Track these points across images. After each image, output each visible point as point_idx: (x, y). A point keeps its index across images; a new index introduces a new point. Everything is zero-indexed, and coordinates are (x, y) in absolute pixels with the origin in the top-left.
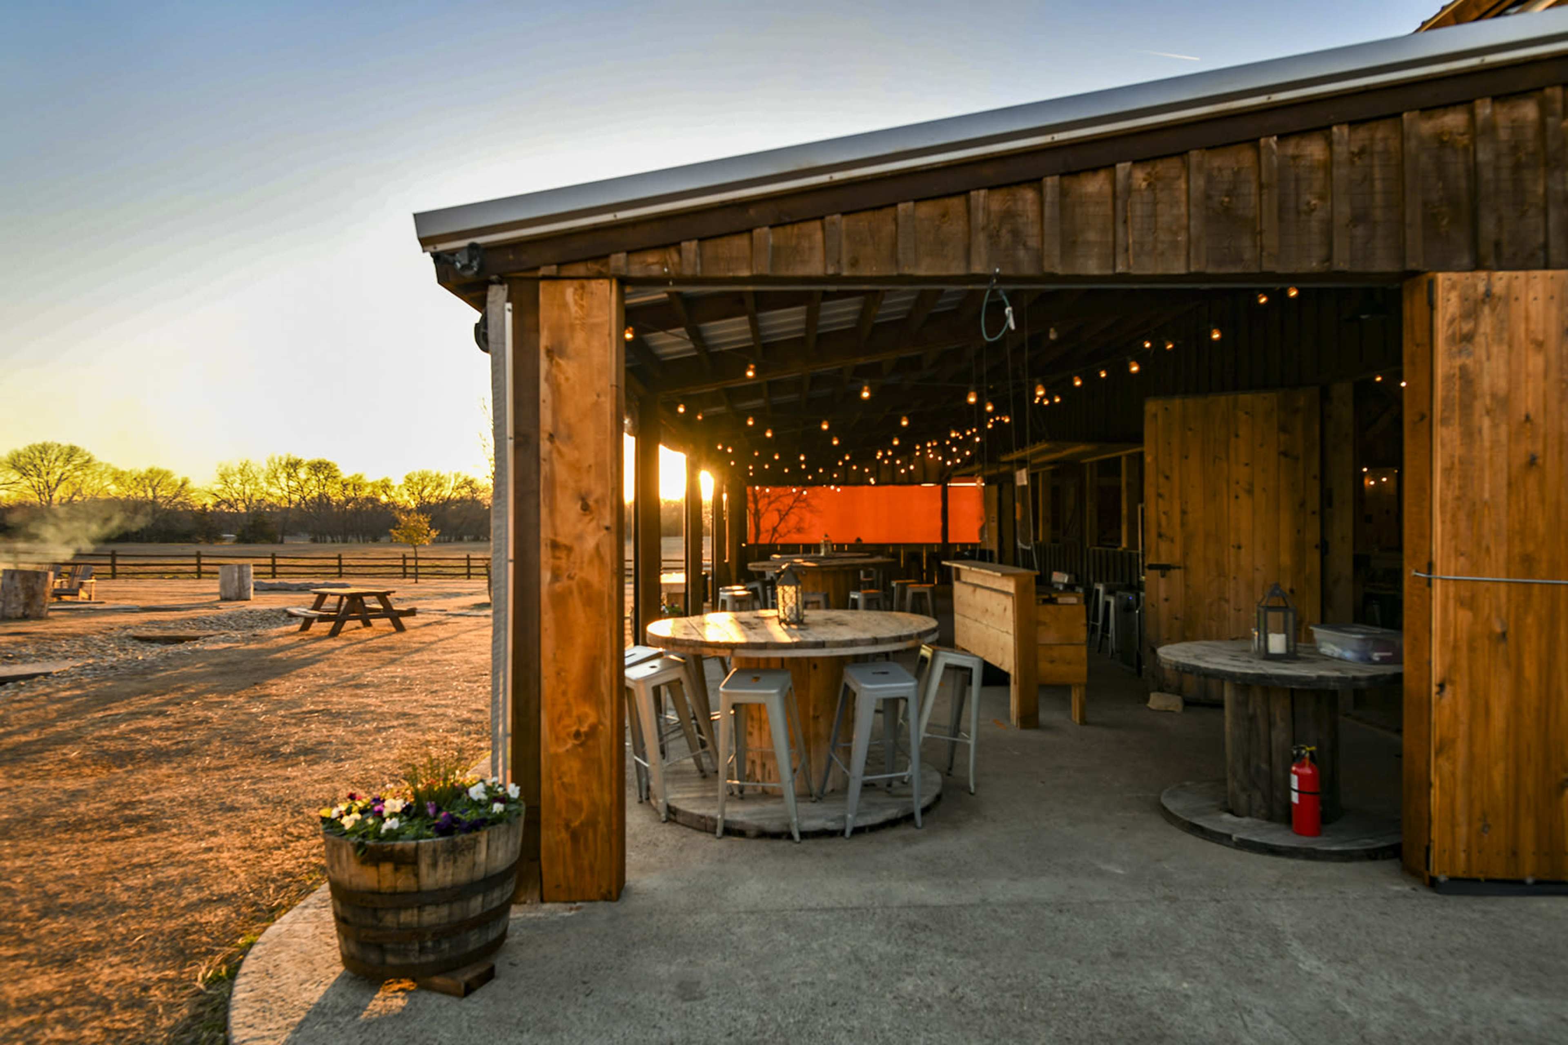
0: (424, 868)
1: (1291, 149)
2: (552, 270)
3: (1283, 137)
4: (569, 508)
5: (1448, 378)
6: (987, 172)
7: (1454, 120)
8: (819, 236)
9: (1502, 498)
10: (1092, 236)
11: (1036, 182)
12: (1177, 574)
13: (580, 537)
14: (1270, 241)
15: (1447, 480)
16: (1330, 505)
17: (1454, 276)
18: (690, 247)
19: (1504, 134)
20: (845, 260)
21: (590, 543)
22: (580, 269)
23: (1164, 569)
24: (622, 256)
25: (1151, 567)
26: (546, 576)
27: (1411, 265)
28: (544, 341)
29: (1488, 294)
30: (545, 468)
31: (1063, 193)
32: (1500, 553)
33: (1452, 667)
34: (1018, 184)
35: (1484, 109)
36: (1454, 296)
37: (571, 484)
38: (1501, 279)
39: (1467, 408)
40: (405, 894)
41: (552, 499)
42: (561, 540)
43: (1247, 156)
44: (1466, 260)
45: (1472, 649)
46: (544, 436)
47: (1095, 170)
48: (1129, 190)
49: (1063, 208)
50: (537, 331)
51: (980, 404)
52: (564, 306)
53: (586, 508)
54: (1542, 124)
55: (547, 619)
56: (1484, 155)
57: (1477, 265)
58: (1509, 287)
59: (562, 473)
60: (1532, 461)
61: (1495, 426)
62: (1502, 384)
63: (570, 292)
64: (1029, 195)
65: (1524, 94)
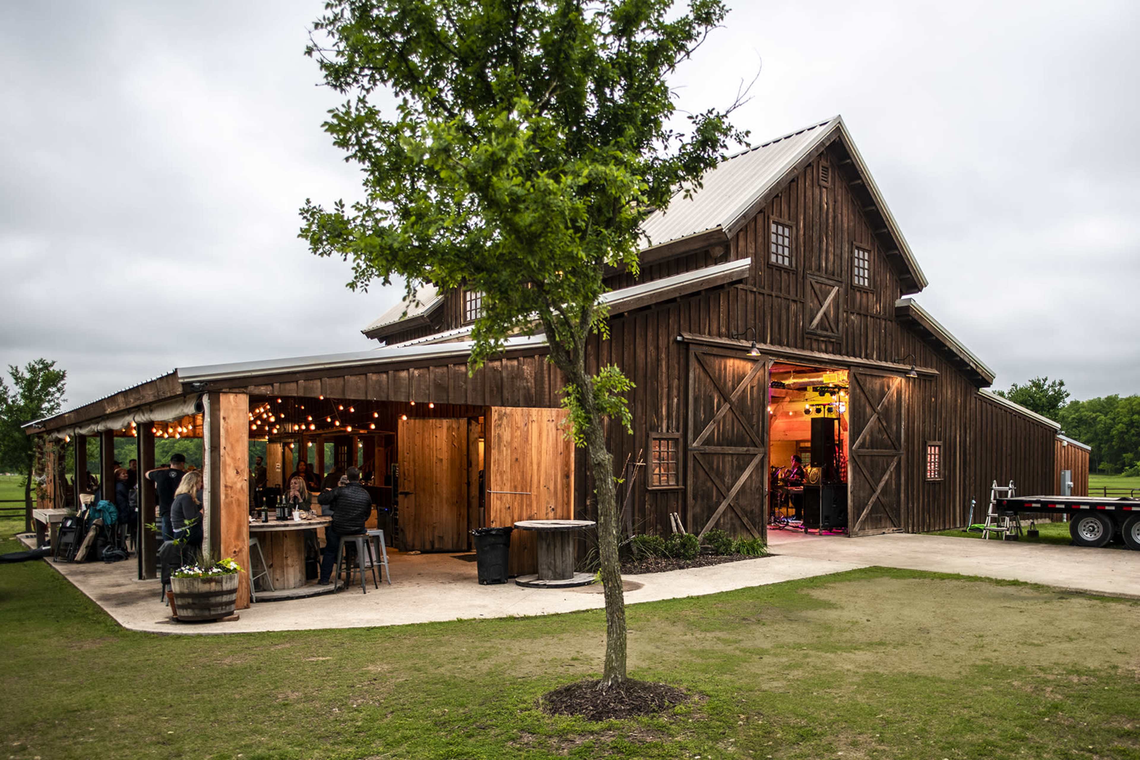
0: (224, 583)
1: (457, 368)
2: (227, 390)
3: (455, 365)
4: (231, 472)
5: (495, 436)
6: (373, 368)
7: (497, 364)
8: (319, 384)
9: (509, 470)
10: (403, 390)
11: (387, 372)
12: (413, 496)
13: (235, 483)
14: (451, 395)
15: (494, 465)
16: (471, 466)
17: (496, 408)
18: (276, 385)
19: (509, 369)
20: (328, 392)
21: (239, 486)
22: (237, 390)
23: (406, 494)
24: (253, 387)
25: (401, 493)
26: (223, 497)
27: (487, 404)
28: (222, 414)
29: (505, 413)
30: (222, 459)
31: (395, 376)
32: (508, 485)
33: (496, 517)
34: (382, 372)
35: (504, 361)
36: (496, 414)
37: (232, 465)
38: (509, 409)
39: (499, 445)
40: (218, 592)
41: (225, 469)
42: (229, 484)
43: (445, 369)
44: (500, 403)
45: (500, 511)
46: (222, 448)
47: (403, 370)
48: (413, 377)
49: (394, 380)
50: (219, 410)
51: (333, 422)
52: (229, 402)
53: (238, 473)
54: (518, 366)
55: (223, 513)
56: (504, 374)
57: (503, 405)
58: (511, 412)
59: (229, 460)
60: (517, 459)
61: (507, 450)
62: (509, 439)
63: (232, 397)
64: (385, 376)
65: (515, 358)
